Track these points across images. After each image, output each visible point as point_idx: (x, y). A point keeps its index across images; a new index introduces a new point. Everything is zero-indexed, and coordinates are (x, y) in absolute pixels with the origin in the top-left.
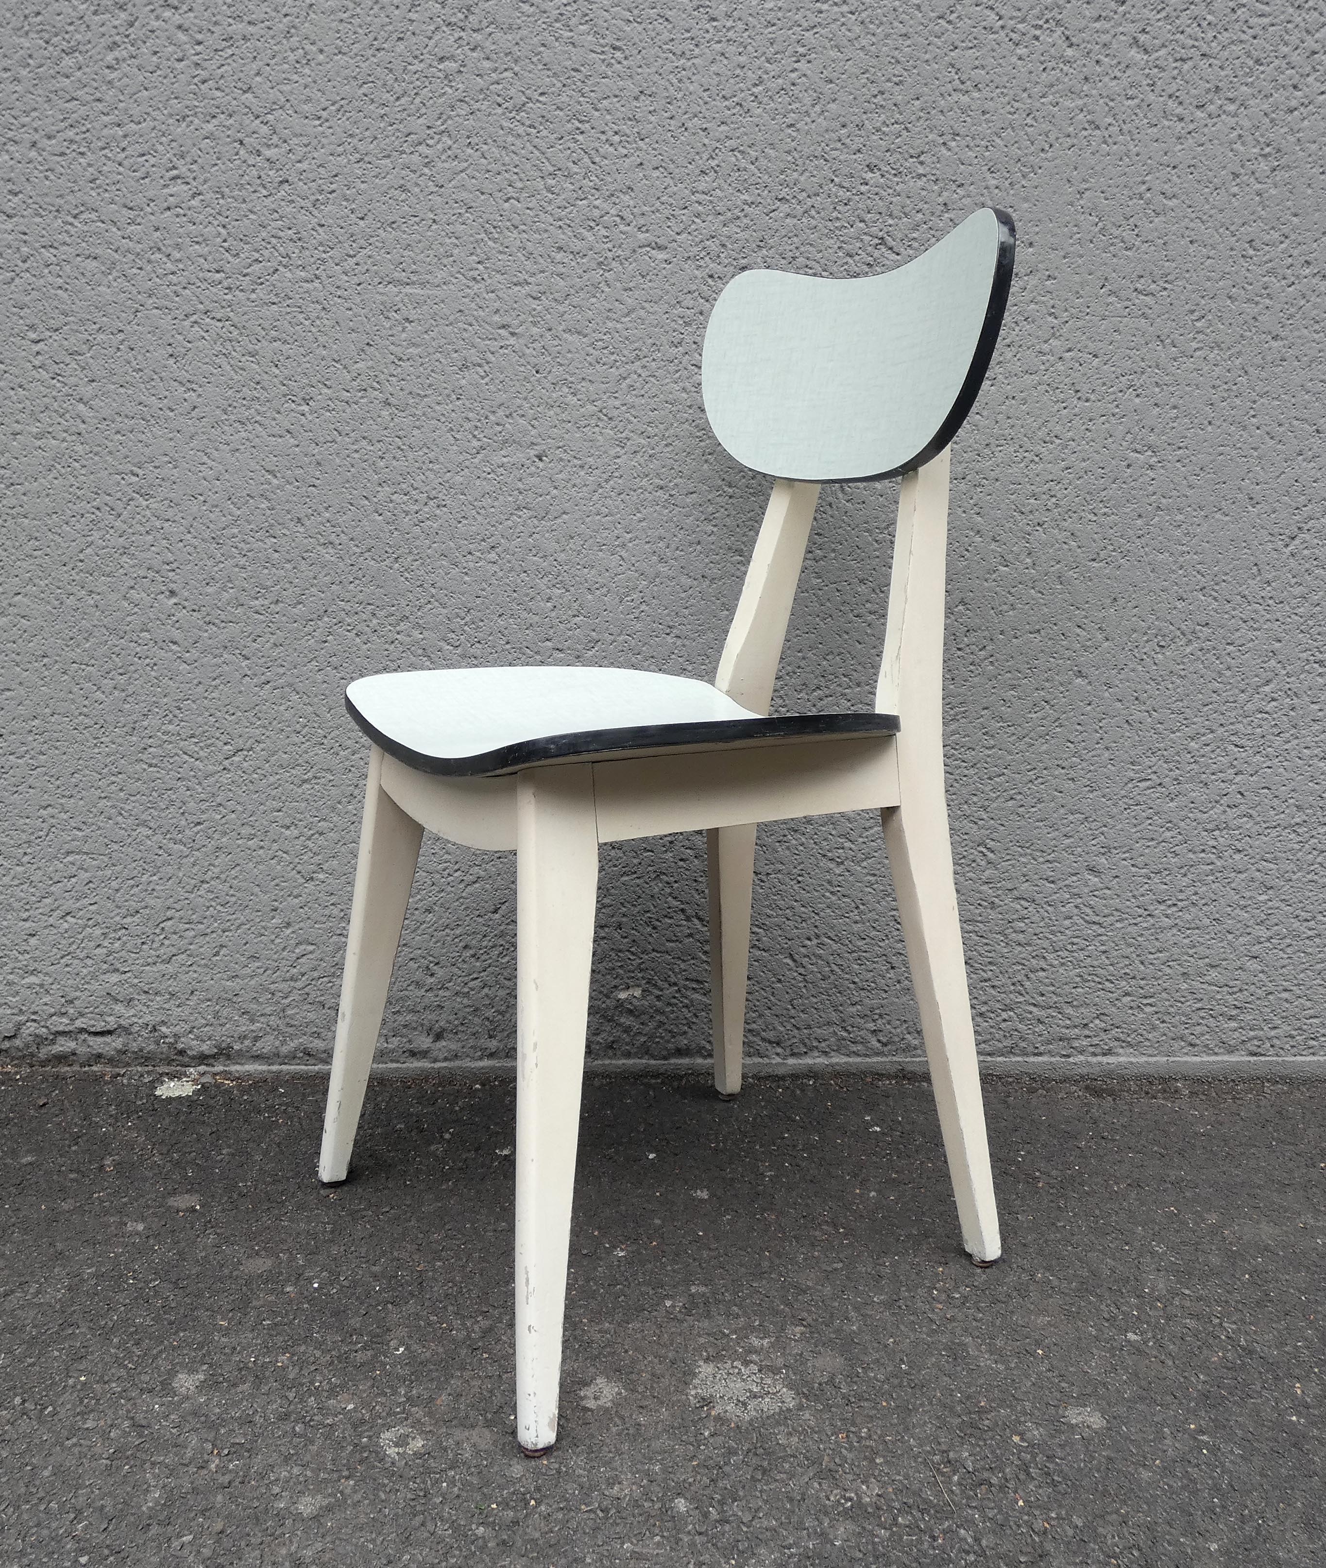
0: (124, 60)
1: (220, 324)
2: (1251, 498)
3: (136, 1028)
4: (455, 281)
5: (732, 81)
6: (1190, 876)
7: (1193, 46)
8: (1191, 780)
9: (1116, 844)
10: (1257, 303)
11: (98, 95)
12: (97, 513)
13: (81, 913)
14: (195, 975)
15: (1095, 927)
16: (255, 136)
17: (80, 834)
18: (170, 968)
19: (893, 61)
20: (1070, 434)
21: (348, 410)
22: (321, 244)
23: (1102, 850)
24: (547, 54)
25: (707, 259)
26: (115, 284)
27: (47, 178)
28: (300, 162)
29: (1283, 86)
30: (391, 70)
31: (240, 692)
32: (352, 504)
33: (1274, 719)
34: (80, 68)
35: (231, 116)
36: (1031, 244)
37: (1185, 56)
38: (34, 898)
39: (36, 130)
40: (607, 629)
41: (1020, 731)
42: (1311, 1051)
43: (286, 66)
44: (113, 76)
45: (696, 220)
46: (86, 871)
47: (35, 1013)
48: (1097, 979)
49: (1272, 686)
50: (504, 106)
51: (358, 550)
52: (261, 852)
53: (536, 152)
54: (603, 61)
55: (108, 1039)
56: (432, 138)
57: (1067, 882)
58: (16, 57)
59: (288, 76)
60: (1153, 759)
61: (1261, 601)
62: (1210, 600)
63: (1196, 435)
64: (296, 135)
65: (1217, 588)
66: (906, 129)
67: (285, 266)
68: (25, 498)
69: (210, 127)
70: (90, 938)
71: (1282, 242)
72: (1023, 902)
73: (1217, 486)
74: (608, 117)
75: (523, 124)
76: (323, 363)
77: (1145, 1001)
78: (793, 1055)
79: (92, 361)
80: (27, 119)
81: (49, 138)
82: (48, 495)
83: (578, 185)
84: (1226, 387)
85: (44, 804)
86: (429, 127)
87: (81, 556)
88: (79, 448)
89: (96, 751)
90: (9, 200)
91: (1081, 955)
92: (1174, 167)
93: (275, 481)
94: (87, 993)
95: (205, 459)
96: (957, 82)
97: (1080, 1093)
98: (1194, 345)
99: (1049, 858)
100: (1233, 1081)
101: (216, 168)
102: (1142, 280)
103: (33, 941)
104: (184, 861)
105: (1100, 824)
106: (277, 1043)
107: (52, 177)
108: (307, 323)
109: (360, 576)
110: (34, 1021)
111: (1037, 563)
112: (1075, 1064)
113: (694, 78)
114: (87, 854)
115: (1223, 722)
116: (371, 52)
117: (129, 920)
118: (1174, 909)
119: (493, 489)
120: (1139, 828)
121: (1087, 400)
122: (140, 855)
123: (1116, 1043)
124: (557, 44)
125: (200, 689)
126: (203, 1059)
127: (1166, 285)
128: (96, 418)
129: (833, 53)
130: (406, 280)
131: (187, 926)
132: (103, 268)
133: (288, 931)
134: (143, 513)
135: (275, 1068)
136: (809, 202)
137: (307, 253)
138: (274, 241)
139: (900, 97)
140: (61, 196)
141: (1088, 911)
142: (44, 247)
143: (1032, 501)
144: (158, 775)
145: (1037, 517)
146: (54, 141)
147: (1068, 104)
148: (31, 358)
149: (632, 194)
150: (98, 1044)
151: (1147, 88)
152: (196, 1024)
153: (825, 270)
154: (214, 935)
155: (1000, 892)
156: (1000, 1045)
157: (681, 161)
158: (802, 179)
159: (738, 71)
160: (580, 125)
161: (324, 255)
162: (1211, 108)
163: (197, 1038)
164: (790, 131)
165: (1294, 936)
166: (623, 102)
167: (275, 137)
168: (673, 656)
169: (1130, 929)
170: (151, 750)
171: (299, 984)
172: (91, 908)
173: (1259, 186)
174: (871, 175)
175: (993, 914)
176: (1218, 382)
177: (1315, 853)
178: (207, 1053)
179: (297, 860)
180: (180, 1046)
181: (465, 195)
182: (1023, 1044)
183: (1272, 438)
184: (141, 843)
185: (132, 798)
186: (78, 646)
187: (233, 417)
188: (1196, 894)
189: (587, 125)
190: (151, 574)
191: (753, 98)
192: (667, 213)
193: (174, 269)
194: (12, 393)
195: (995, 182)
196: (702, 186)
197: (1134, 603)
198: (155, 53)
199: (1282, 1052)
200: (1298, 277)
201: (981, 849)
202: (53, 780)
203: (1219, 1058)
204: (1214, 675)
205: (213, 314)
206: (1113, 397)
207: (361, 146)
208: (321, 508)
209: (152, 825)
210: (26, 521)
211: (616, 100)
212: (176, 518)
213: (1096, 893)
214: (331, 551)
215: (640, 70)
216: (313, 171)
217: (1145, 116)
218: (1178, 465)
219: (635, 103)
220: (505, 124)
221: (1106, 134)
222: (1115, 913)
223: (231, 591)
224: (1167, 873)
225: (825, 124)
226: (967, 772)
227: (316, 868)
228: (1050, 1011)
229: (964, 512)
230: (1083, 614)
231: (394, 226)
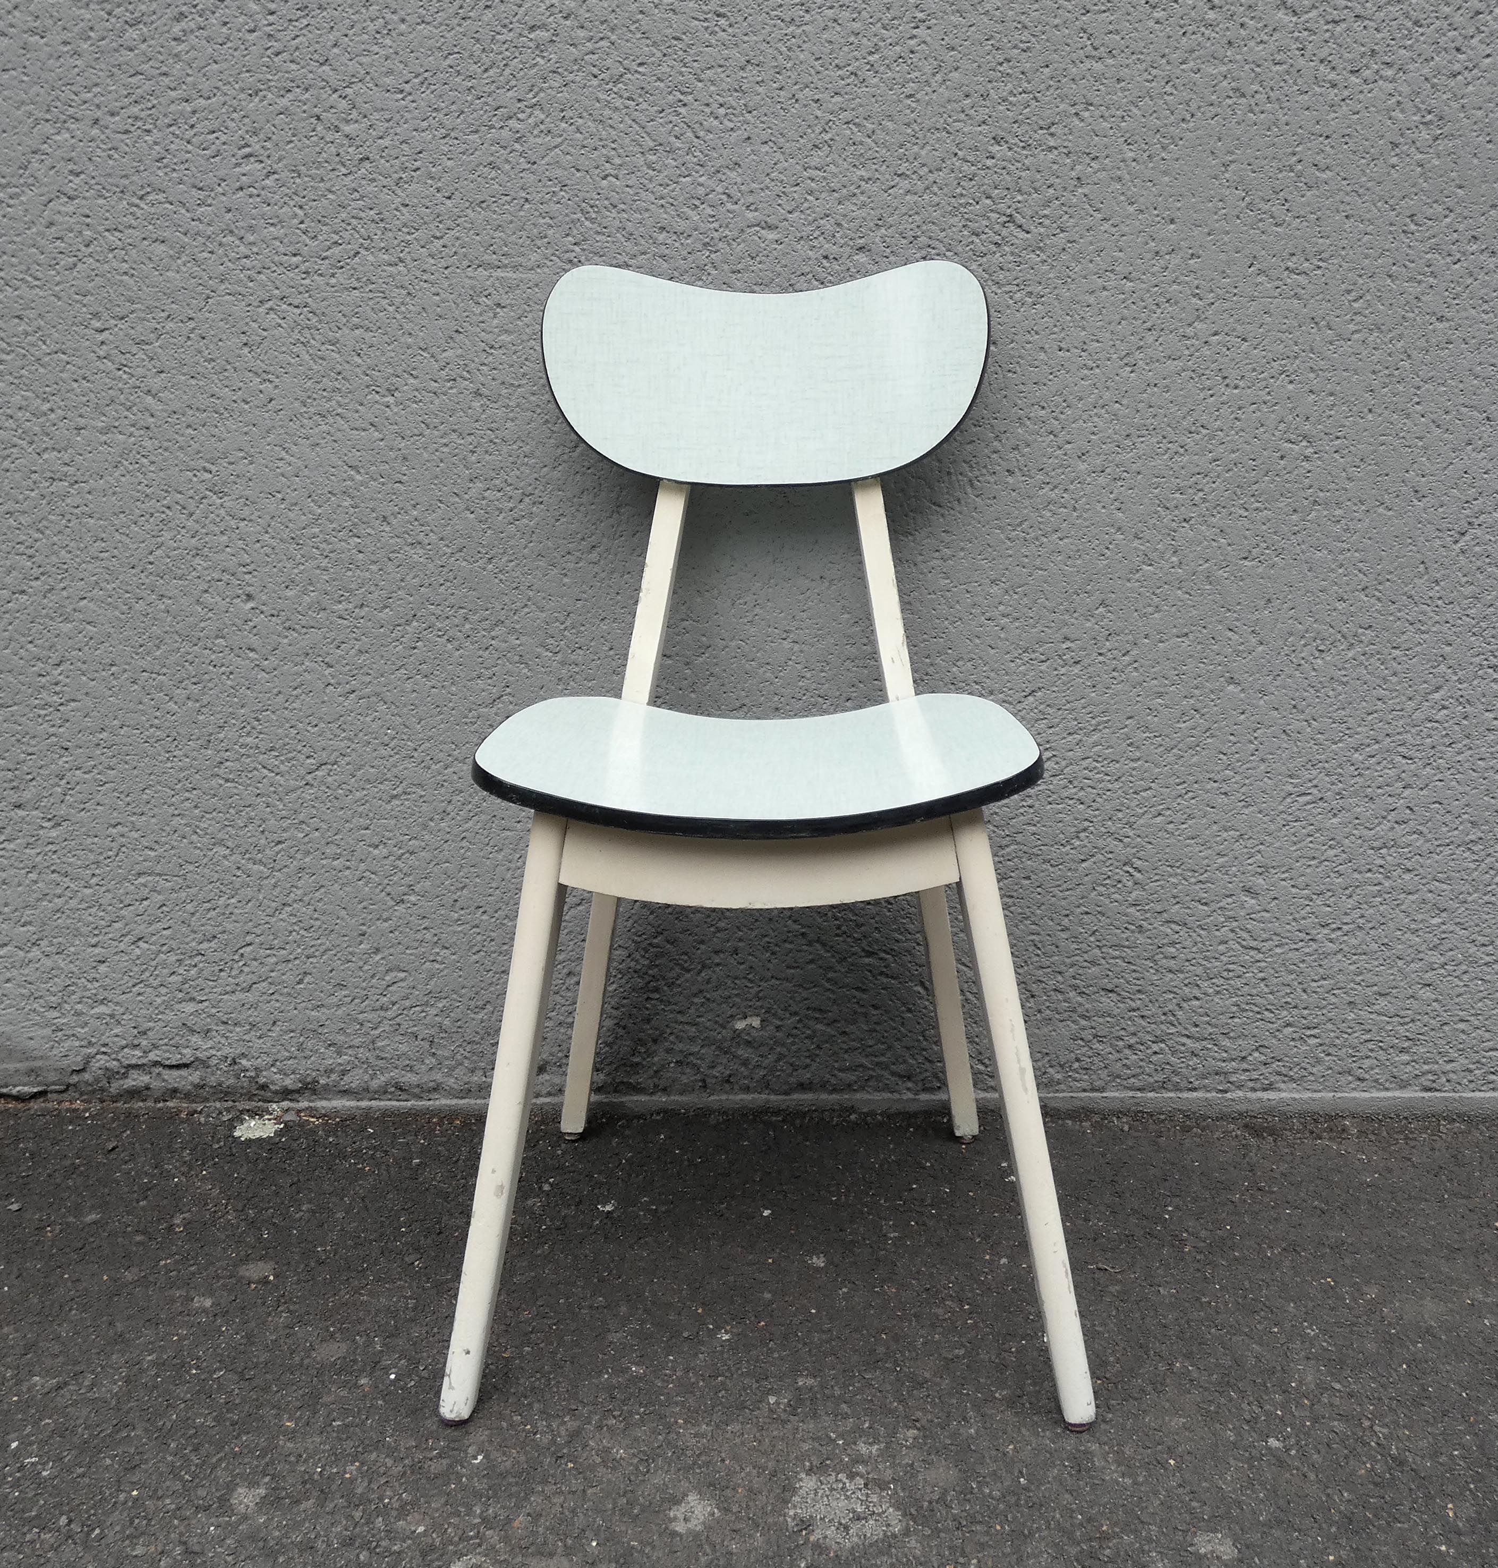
0: (192, 31)
1: (297, 311)
2: (1417, 491)
3: (214, 1061)
4: (549, 264)
5: (846, 49)
6: (1355, 897)
7: (1347, 7)
8: (1355, 794)
9: (1274, 864)
10: (1420, 282)
11: (164, 69)
12: (167, 511)
13: (154, 938)
14: (278, 1005)
15: (1252, 953)
16: (334, 110)
17: (153, 854)
18: (250, 997)
19: (1019, 26)
20: (1218, 423)
21: (437, 402)
22: (405, 225)
23: (1259, 870)
24: (645, 21)
25: (821, 238)
26: (185, 269)
27: (110, 157)
28: (381, 138)
29: (1445, 49)
30: (478, 40)
31: (323, 703)
32: (440, 501)
33: (1445, 729)
34: (145, 41)
35: (307, 90)
36: (1172, 221)
37: (1337, 18)
38: (103, 923)
39: (98, 106)
40: (719, 634)
41: (1168, 742)
42: (1491, 1086)
43: (366, 36)
44: (179, 48)
45: (809, 197)
46: (159, 893)
47: (105, 1045)
48: (1257, 1009)
49: (1442, 692)
50: (600, 77)
51: (449, 551)
52: (347, 872)
53: (635, 126)
54: (707, 28)
55: (184, 1072)
56: (523, 112)
57: (1221, 904)
58: (76, 29)
59: (368, 47)
60: (1314, 772)
61: (1429, 602)
62: (1373, 601)
63: (1355, 423)
64: (377, 110)
65: (1380, 588)
66: (1035, 98)
67: (367, 249)
68: (90, 497)
69: (284, 102)
70: (164, 965)
71: (1446, 217)
72: (1173, 926)
73: (1379, 479)
74: (712, 88)
75: (621, 97)
76: (409, 351)
77: (1309, 1032)
78: (925, 1090)
79: (160, 351)
80: (89, 95)
81: (112, 114)
82: (114, 493)
83: (680, 161)
84: (1386, 372)
85: (113, 822)
86: (519, 100)
87: (151, 558)
88: (147, 443)
89: (169, 765)
90: (71, 181)
91: (1238, 983)
92: (1327, 137)
93: (358, 477)
94: (161, 1024)
95: (283, 454)
96: (1090, 48)
97: (1239, 1133)
98: (1352, 327)
99: (1201, 878)
100: (1406, 1118)
101: (292, 145)
102: (1294, 259)
103: (103, 968)
104: (266, 882)
105: (1256, 842)
106: (366, 1077)
107: (116, 156)
108: (391, 309)
109: (451, 578)
110: (104, 1053)
111: (1184, 561)
112: (1233, 1100)
113: (804, 46)
114: (160, 875)
115: (1390, 731)
116: (456, 21)
117: (205, 945)
118: (1339, 933)
120: (1298, 846)
121: (1236, 387)
122: (216, 876)
123: (1278, 1078)
124: (657, 11)
125: (280, 698)
126: (286, 1094)
127: (1320, 264)
128: (166, 411)
129: (955, 19)
130: (497, 263)
131: (268, 952)
132: (171, 252)
133: (378, 958)
134: (217, 512)
135: (364, 1104)
136: (931, 178)
137: (390, 234)
138: (354, 222)
139: (1028, 65)
140: (126, 176)
141: (1245, 935)
142: (108, 230)
143: (1178, 495)
144: (235, 791)
145: (1183, 512)
146: (117, 118)
147: (1212, 70)
148: (95, 348)
149: (740, 170)
150: (173, 1078)
151: (1297, 52)
152: (279, 1056)
153: (949, 250)
154: (297, 962)
155: (1148, 915)
156: (1151, 1080)
157: (791, 134)
158: (923, 153)
159: (852, 39)
160: (682, 97)
161: (408, 237)
162: (1367, 73)
163: (280, 1071)
164: (909, 102)
165: (1471, 962)
166: (728, 72)
167: (354, 112)
168: (790, 663)
169: (1290, 954)
170: (228, 764)
171: (390, 1014)
172: (165, 932)
173: (1420, 156)
175: (1141, 939)
176: (1379, 366)
178: (290, 1087)
179: (386, 881)
180: (262, 1080)
181: (559, 172)
182: (1176, 1079)
183: (1438, 426)
184: (217, 864)
185: (208, 816)
186: (148, 654)
187: (312, 410)
188: (1362, 916)
189: (690, 97)
190: (226, 577)
191: (869, 67)
192: (778, 189)
193: (248, 253)
194: (75, 385)
195: (1131, 154)
196: (815, 161)
197: (1290, 604)
198: (225, 24)
199: (1459, 1087)
200: (1464, 254)
201: (1127, 868)
202: (122, 796)
203: (1389, 1094)
204: (1378, 681)
205: (290, 300)
206: (1264, 383)
207: (448, 121)
208: (408, 506)
209: (229, 844)
210: (92, 521)
211: (720, 70)
212: (252, 517)
213: (1253, 916)
214: (421, 551)
215: (746, 38)
216: (395, 147)
217: (1295, 83)
218: (1336, 456)
219: (742, 73)
220: (602, 96)
221: (1252, 102)
222: (1274, 937)
223: (312, 594)
224: (1330, 894)
225: (947, 94)
226: (1110, 786)
227: (407, 890)
228: (1204, 1043)
229: (1104, 507)
230: (1235, 615)
231: (484, 205)
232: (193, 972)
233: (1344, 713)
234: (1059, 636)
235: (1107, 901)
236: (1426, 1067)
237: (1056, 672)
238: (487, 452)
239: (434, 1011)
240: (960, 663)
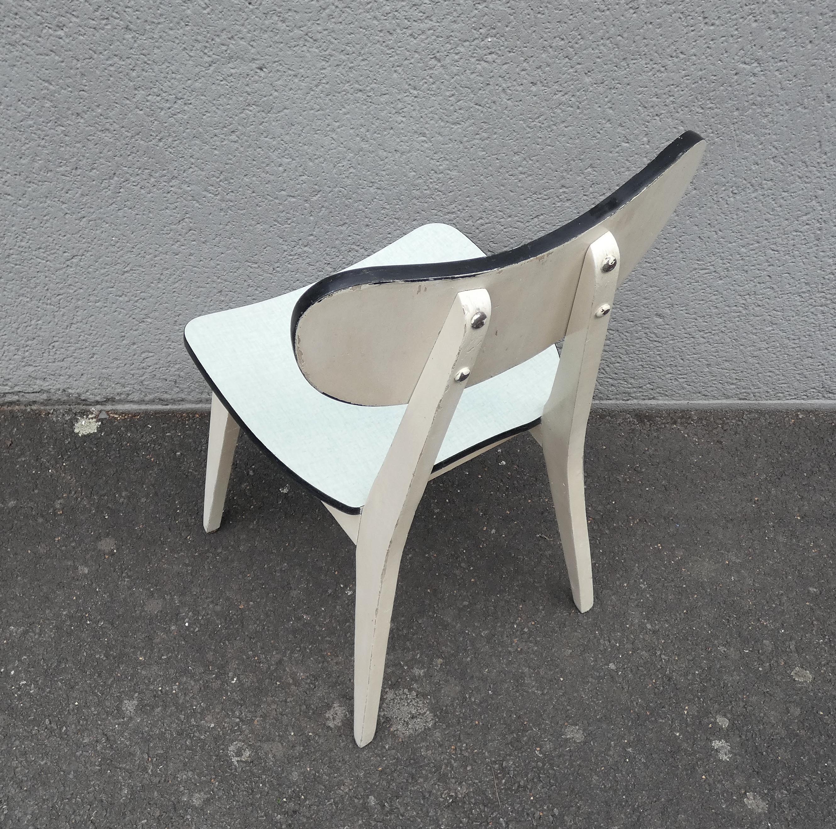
2: (829, 97)
3: (53, 391)
8: (737, 269)
9: (677, 303)
15: (655, 343)
21: (97, 34)
23: (668, 306)
31: (65, 223)
33: (804, 236)
40: (326, 184)
48: (652, 367)
49: (809, 216)
52: (106, 309)
55: (37, 395)
57: (641, 322)
60: (713, 258)
61: (816, 165)
94: (17, 376)
99: (632, 310)
104: (56, 313)
105: (669, 293)
106: (142, 396)
109: (135, 151)
111: (651, 141)
112: (631, 404)
117: (30, 342)
118: (709, 334)
119: (227, 92)
120: (694, 295)
121: (713, 25)
122: (26, 311)
123: (659, 395)
125: (36, 222)
126: (98, 403)
131: (69, 345)
133: (135, 347)
135: (143, 407)
141: (653, 335)
143: (654, 99)
144: (23, 270)
145: (657, 110)
150: (32, 397)
152: (89, 388)
154: (88, 349)
163: (92, 394)
168: (375, 200)
169: (678, 344)
170: (14, 256)
176: (826, 10)
177: (810, 307)
180: (83, 398)
184: (24, 305)
188: (725, 327)
197: (720, 167)
199: (760, 399)
203: (720, 402)
206: (735, 22)
208: (93, 106)
213: (659, 327)
214: (109, 135)
218: (777, 73)
222: (670, 337)
223: (40, 162)
224: (708, 317)
227: (145, 317)
228: (619, 381)
229: (600, 107)
232: (27, 354)
233: (740, 227)
234: (558, 185)
236: (744, 391)
237: (554, 205)
238: (143, 70)
239: (173, 369)
240: (490, 200)
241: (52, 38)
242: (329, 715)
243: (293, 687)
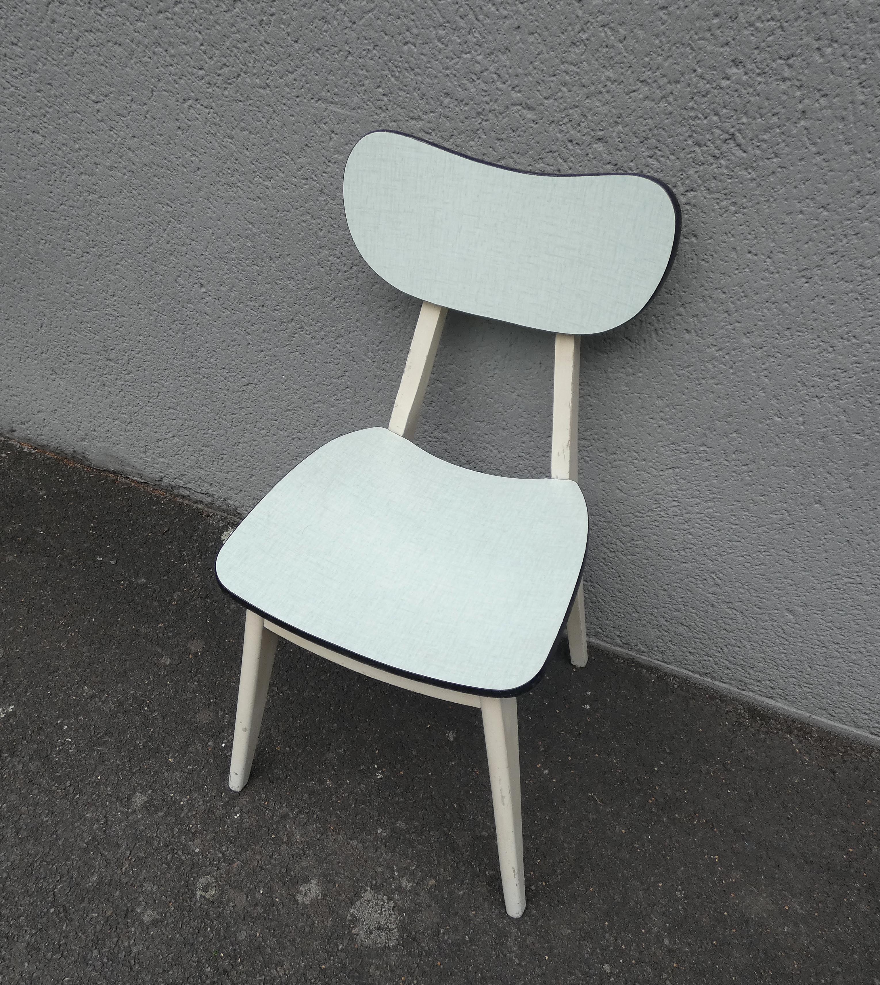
1: (207, 111)
3: (216, 497)
4: (366, 107)
9: (813, 604)
12: (152, 225)
13: (181, 438)
14: (241, 483)
15: (781, 639)
17: (174, 400)
20: (868, 337)
21: (297, 191)
22: (268, 58)
23: (801, 604)
25: (569, 125)
26: (136, 68)
31: (247, 352)
32: (303, 256)
38: (157, 424)
45: (563, 88)
46: (181, 419)
47: (167, 475)
48: (775, 664)
51: (310, 287)
55: (204, 496)
57: (769, 612)
60: (861, 569)
66: (782, 27)
67: (245, 73)
68: (110, 207)
70: (188, 450)
72: (734, 611)
76: (278, 153)
79: (131, 122)
82: (122, 208)
83: (463, 39)
85: (153, 380)
87: (148, 250)
88: (135, 181)
89: (175, 361)
91: (768, 649)
93: (254, 230)
94: (190, 474)
95: (210, 205)
99: (760, 595)
100: (853, 741)
103: (160, 443)
104: (229, 429)
105: (805, 591)
108: (264, 120)
109: (312, 303)
110: (168, 478)
111: (807, 423)
112: (746, 695)
114: (179, 411)
117: (205, 448)
120: (833, 602)
122: (205, 420)
123: (778, 696)
125: (225, 344)
130: (330, 99)
131: (234, 460)
132: (126, 54)
134: (178, 232)
136: (669, 87)
137: (259, 64)
138: (235, 50)
141: (780, 630)
142: (87, 31)
143: (817, 379)
145: (818, 391)
148: (95, 113)
149: (510, 55)
150: (200, 497)
152: (244, 504)
153: (672, 154)
154: (248, 469)
156: (699, 670)
157: (555, 30)
158: (666, 64)
161: (271, 68)
164: (661, 13)
168: (515, 406)
169: (807, 649)
170: (203, 369)
172: (186, 437)
174: (734, 70)
175: (712, 610)
181: (372, 34)
182: (715, 675)
186: (155, 302)
187: (223, 180)
190: (188, 271)
192: (538, 77)
193: (172, 62)
194: (89, 136)
195: (862, 98)
196: (572, 57)
201: (712, 575)
202: (155, 370)
205: (201, 102)
208: (284, 254)
210: (114, 222)
212: (197, 240)
213: (789, 624)
214: (294, 283)
222: (799, 638)
223: (236, 293)
224: (846, 631)
225: (697, 10)
226: (713, 532)
228: (737, 667)
229: (755, 372)
230: (836, 466)
231: (320, 52)
232: (201, 457)
234: (699, 441)
235: (694, 586)
237: (691, 462)
240: (626, 438)
241: (260, 186)
242: (303, 888)
243: (284, 846)
